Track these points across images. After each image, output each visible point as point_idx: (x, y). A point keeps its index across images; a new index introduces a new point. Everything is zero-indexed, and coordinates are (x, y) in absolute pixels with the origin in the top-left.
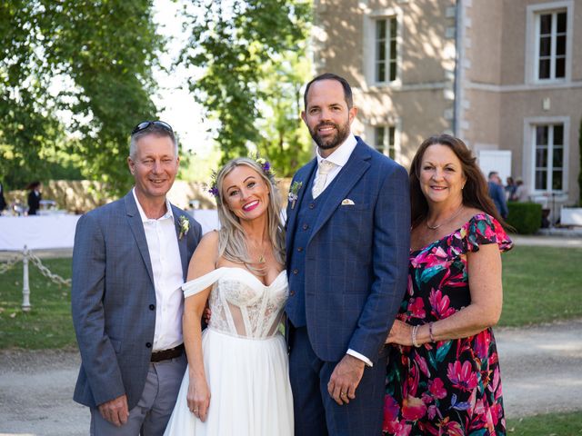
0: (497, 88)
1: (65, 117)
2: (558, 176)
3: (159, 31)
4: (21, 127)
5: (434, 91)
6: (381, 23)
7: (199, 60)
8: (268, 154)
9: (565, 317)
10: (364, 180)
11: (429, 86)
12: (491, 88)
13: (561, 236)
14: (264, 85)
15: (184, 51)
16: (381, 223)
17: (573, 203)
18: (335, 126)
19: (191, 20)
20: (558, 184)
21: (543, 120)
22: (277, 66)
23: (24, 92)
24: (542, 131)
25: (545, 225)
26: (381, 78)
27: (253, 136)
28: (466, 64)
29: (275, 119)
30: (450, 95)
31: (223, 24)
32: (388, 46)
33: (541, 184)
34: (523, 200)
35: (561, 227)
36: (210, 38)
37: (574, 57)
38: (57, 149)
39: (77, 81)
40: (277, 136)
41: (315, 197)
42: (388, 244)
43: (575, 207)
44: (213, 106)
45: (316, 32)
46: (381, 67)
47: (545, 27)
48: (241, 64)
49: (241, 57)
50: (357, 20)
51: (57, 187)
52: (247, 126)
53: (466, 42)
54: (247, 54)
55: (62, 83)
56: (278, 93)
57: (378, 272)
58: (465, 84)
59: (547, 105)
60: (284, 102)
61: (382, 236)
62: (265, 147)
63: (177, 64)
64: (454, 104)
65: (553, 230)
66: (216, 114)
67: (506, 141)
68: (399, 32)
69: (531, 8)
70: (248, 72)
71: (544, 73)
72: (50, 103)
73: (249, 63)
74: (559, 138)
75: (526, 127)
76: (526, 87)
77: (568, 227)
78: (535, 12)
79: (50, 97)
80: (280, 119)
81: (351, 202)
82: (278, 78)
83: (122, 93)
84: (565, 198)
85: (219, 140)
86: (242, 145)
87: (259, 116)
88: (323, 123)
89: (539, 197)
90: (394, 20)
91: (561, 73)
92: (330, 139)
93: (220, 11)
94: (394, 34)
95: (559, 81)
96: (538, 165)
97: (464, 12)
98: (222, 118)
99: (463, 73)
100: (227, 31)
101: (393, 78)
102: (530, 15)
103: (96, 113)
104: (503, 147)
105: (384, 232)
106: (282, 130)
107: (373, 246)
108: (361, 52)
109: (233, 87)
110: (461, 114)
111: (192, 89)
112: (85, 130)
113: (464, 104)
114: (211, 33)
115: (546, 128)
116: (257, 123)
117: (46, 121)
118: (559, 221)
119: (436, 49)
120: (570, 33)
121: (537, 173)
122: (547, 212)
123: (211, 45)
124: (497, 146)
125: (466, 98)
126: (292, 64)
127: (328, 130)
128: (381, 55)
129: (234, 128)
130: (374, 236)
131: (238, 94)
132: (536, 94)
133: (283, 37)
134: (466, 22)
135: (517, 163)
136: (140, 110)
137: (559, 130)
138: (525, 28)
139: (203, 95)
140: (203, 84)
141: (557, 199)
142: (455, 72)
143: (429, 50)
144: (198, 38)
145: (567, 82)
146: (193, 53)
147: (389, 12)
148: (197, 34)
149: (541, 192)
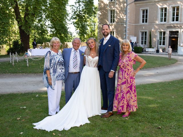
0: (134, 24)
1: (49, 29)
2: (145, 42)
3: (67, 12)
4: (41, 31)
5: (122, 25)
6: (111, 11)
7: (75, 18)
8: (89, 37)
9: (146, 68)
10: (112, 42)
11: (121, 24)
12: (133, 24)
13: (146, 53)
14: (88, 23)
15: (72, 16)
16: (115, 49)
17: (148, 47)
18: (107, 32)
19: (74, 10)
20: (145, 43)
21: (143, 31)
22: (91, 19)
23: (41, 24)
24: (143, 33)
25: (143, 51)
26: (111, 22)
27: (86, 33)
28: (128, 19)
29: (90, 30)
30: (125, 26)
31: (80, 11)
32: (113, 15)
33: (142, 43)
34: (138, 46)
35: (146, 52)
36: (78, 14)
37: (149, 19)
38: (48, 36)
39: (51, 22)
40: (90, 33)
41: (104, 45)
42: (116, 52)
43: (148, 48)
44: (78, 27)
45: (99, 13)
46: (112, 20)
47: (143, 13)
48: (84, 19)
49: (84, 18)
50: (107, 11)
51: (47, 43)
52: (85, 32)
53: (128, 15)
54: (85, 17)
55: (48, 23)
56: (91, 25)
57: (115, 57)
58: (128, 23)
59: (144, 28)
60: (92, 27)
61: (115, 51)
62: (88, 35)
63: (71, 19)
64: (126, 27)
65: (144, 52)
66: (79, 29)
67: (136, 35)
68: (115, 13)
69: (141, 9)
70: (85, 20)
71: (143, 22)
72: (46, 26)
73: (85, 19)
74: (146, 35)
75: (140, 32)
76: (140, 24)
77: (147, 52)
78: (142, 10)
79: (46, 25)
80: (91, 30)
81: (110, 46)
82: (91, 22)
83: (61, 25)
84: (147, 46)
85: (79, 34)
86: (84, 35)
87: (87, 29)
88: (105, 32)
89: (142, 46)
90: (114, 10)
91: (146, 22)
92: (106, 35)
93: (80, 8)
94: (114, 13)
95: (146, 23)
96: (142, 40)
97: (128, 9)
98: (80, 30)
99: (127, 21)
100: (81, 12)
101: (114, 22)
102: (141, 10)
103: (55, 29)
104: (135, 36)
105: (116, 50)
106: (91, 32)
107: (114, 52)
108: (107, 17)
109: (82, 24)
110: (127, 29)
111: (74, 24)
112: (53, 32)
113: (128, 27)
114: (78, 13)
115: (143, 32)
116: (87, 31)
117: (45, 30)
118: (145, 51)
119: (123, 17)
120: (148, 14)
121: (141, 41)
122: (143, 49)
123: (78, 15)
124: (134, 36)
125: (128, 26)
126: (93, 19)
127: (106, 33)
128: (111, 17)
129: (82, 32)
130: (114, 51)
131: (83, 25)
132: (141, 26)
133: (92, 14)
134: (128, 11)
135: (138, 39)
136: (64, 28)
137: (146, 33)
138: (139, 13)
139: (76, 25)
140: (76, 23)
141: (145, 46)
142: (126, 21)
143: (121, 17)
144: (75, 14)
145: (147, 23)
146: (74, 17)
147: (113, 9)
148: (75, 13)
149: (142, 45)
